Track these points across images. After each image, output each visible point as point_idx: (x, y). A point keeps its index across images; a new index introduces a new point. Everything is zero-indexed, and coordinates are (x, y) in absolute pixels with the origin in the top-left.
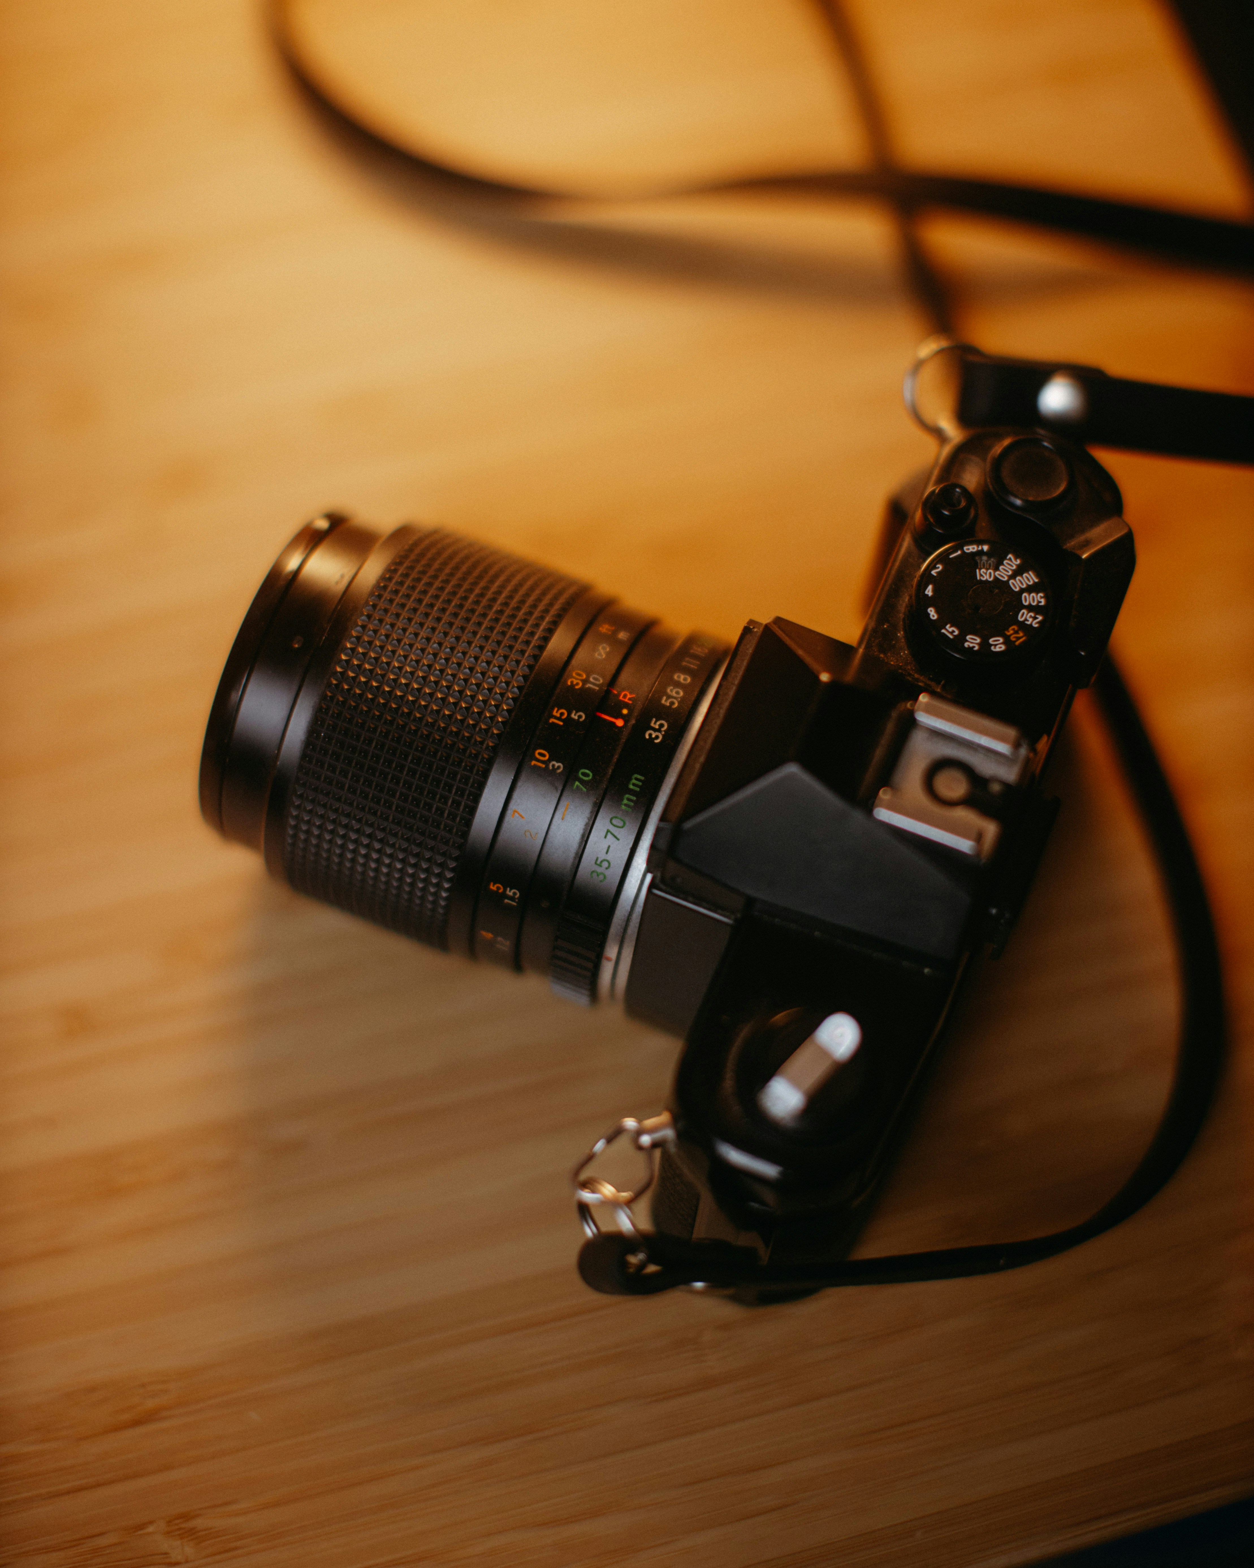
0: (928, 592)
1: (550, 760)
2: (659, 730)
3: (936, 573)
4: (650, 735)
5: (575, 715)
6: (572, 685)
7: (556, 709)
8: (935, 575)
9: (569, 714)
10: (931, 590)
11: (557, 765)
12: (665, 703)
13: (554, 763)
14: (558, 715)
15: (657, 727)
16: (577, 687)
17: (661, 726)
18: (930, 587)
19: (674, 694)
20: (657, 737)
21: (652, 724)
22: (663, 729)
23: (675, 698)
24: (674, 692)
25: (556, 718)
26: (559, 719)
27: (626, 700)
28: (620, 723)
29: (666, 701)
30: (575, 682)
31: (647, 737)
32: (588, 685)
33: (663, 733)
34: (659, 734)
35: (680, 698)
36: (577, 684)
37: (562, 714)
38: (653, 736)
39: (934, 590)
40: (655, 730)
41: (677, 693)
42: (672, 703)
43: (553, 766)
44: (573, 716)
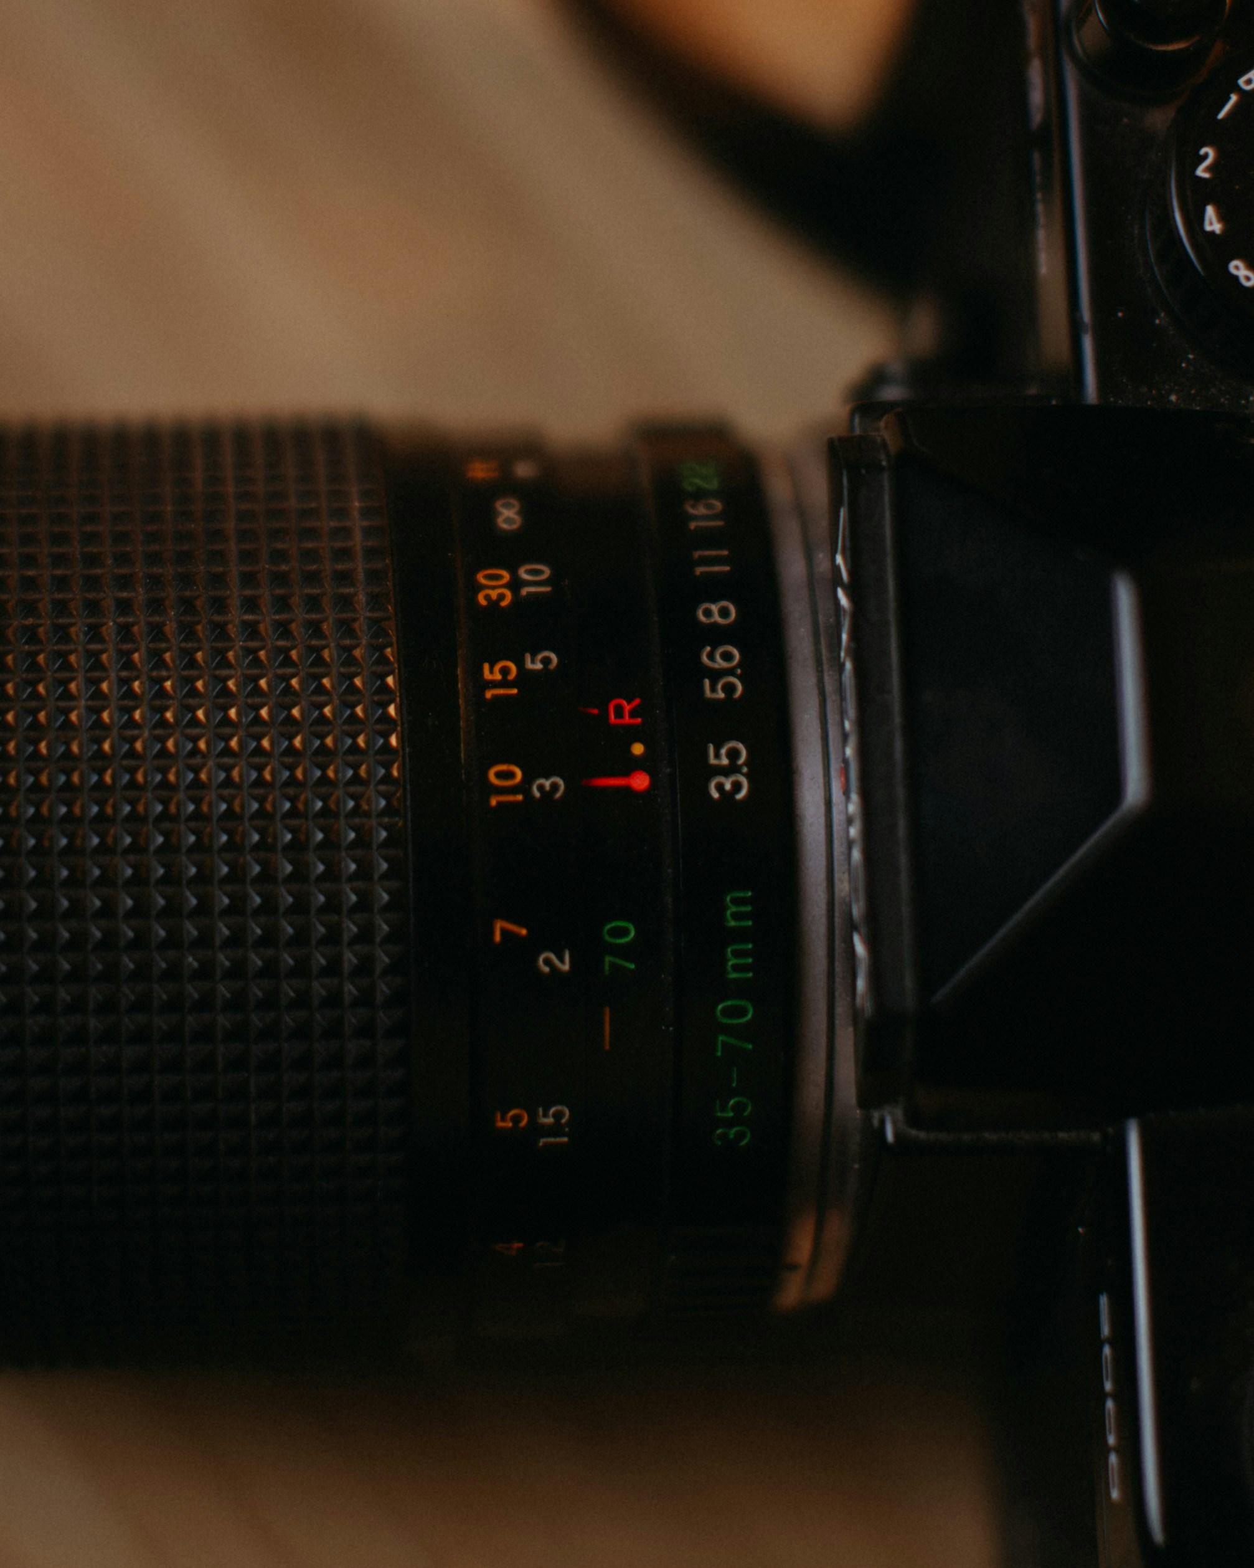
0: (1211, 224)
1: (528, 779)
2: (732, 769)
3: (1207, 169)
4: (720, 787)
5: (533, 662)
6: (494, 604)
7: (486, 666)
8: (1206, 175)
9: (520, 665)
10: (1214, 219)
11: (547, 784)
12: (714, 696)
13: (541, 781)
14: (498, 677)
15: (725, 761)
16: (504, 603)
17: (733, 754)
18: (1210, 211)
19: (720, 663)
20: (737, 787)
21: (713, 761)
22: (741, 761)
23: (731, 672)
24: (718, 657)
25: (494, 684)
26: (504, 683)
27: (627, 719)
28: (640, 781)
29: (713, 689)
30: (494, 594)
31: (716, 795)
32: (525, 591)
33: (745, 770)
34: (739, 775)
35: (739, 665)
36: (502, 597)
37: (505, 671)
38: (728, 787)
39: (1222, 217)
40: (726, 772)
41: (727, 657)
42: (729, 689)
43: (541, 788)
44: (529, 665)
